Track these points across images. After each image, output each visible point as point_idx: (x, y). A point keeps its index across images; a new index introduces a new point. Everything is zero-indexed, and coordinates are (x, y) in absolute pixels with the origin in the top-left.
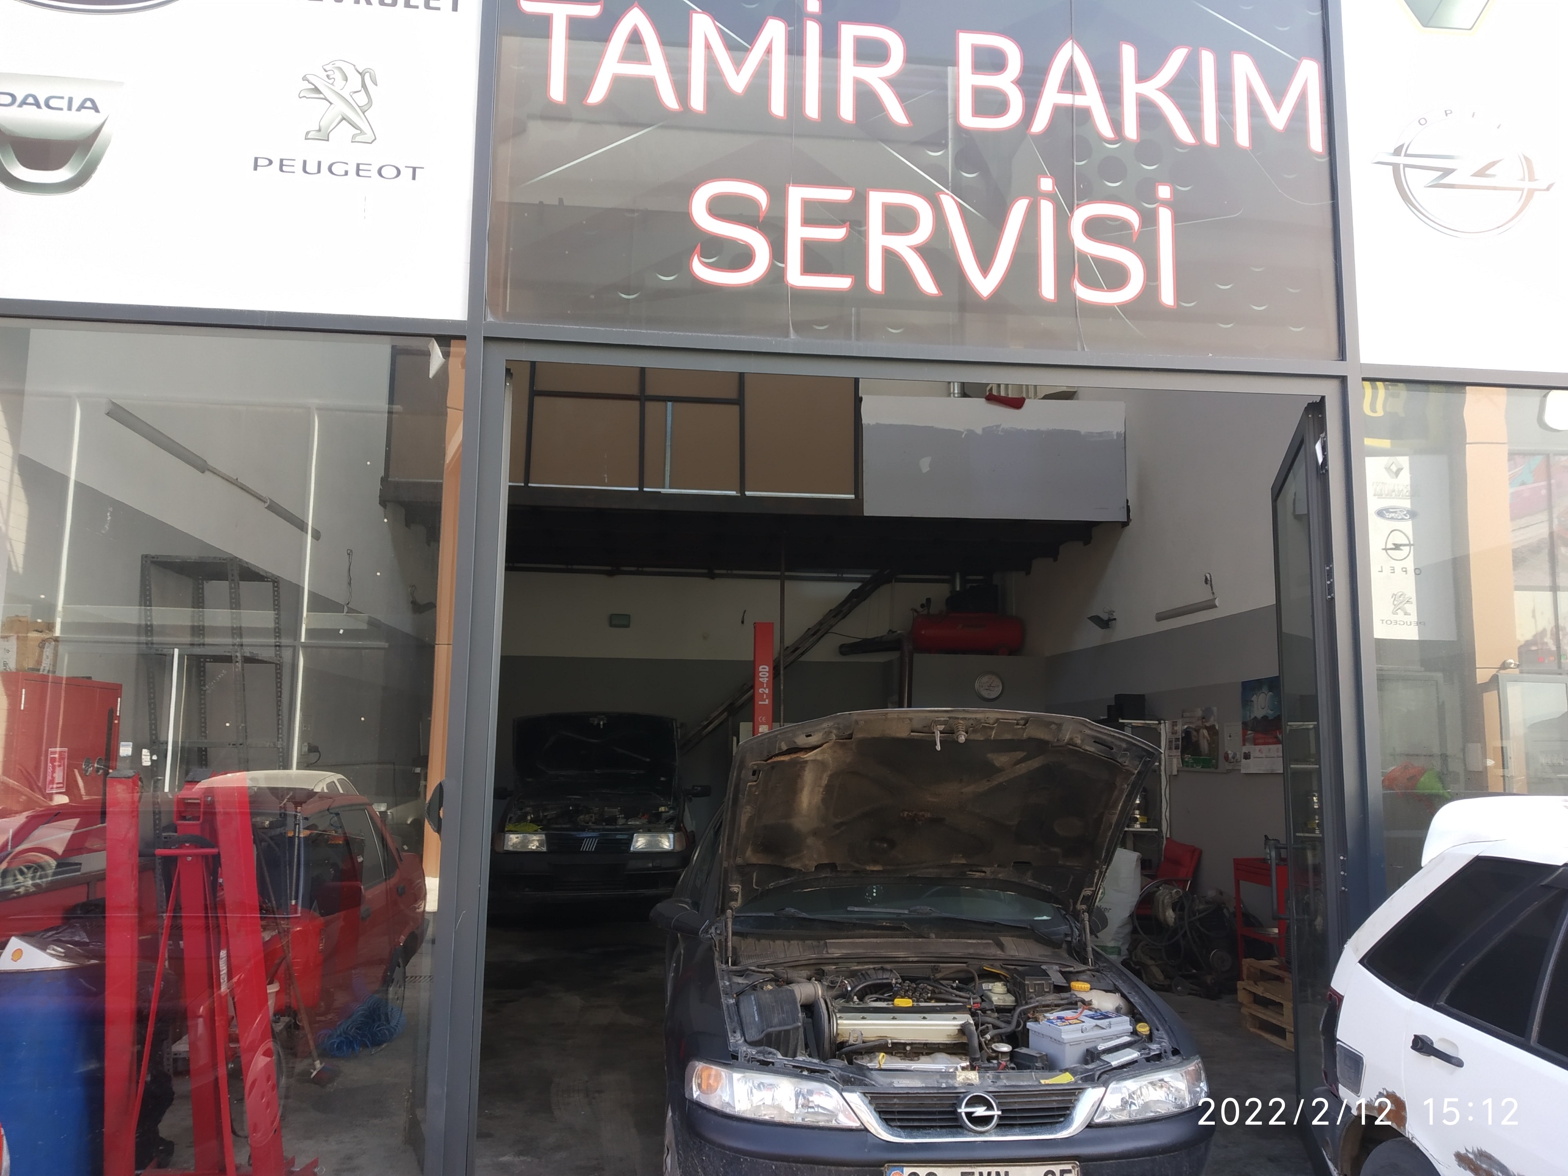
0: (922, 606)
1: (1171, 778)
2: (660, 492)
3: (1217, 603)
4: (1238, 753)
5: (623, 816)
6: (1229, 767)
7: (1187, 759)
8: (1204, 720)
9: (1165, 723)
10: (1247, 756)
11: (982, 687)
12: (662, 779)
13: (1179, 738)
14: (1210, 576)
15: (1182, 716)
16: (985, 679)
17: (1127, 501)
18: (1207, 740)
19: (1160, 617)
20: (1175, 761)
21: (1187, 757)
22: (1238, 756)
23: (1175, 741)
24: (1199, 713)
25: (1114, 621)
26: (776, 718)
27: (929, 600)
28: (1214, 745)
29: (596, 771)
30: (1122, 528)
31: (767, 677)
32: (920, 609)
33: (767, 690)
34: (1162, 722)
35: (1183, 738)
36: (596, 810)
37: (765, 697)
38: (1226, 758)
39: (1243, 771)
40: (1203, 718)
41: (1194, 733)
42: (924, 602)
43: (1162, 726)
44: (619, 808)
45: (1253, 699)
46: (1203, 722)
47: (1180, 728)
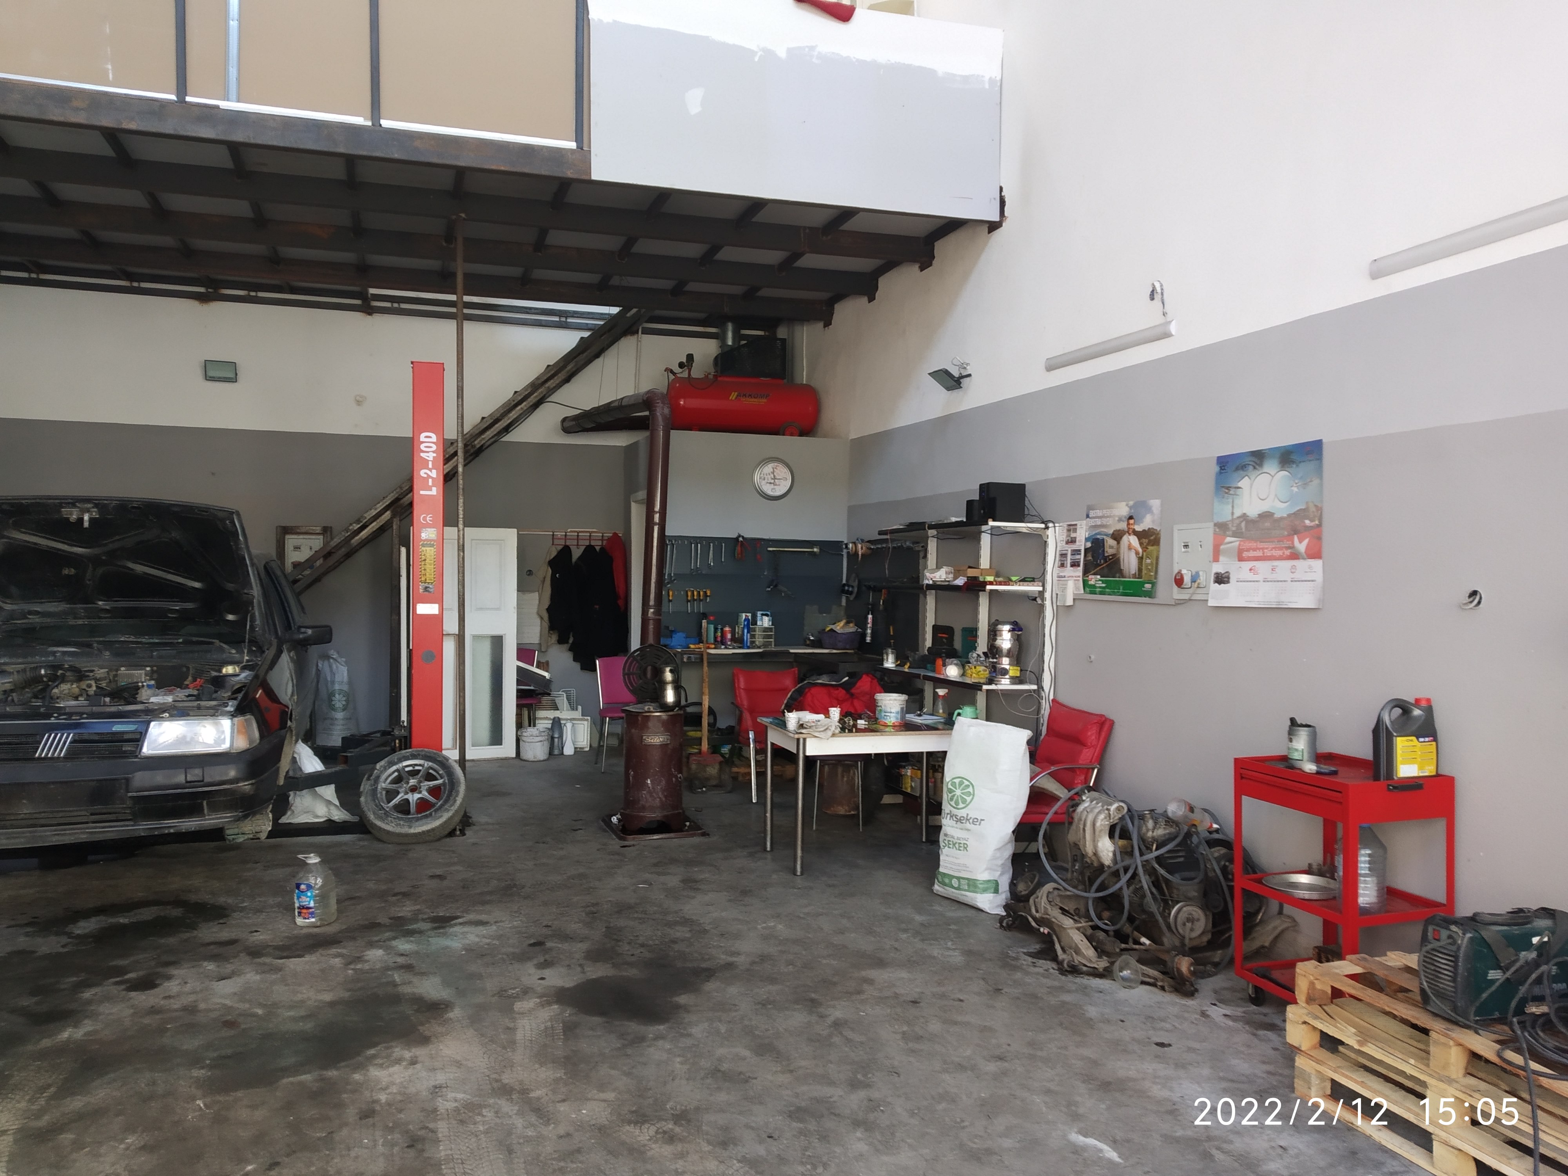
0: (681, 365)
1: (1062, 610)
2: (217, 107)
3: (1173, 328)
4: (1201, 573)
5: (153, 682)
6: (1177, 594)
7: (1092, 582)
8: (1132, 521)
9: (1055, 527)
10: (1221, 579)
11: (764, 479)
12: (230, 617)
13: (1080, 550)
14: (1161, 286)
15: (1088, 516)
16: (768, 468)
17: (1001, 189)
18: (1137, 553)
19: (1051, 366)
20: (1071, 585)
21: (1094, 579)
22: (1202, 579)
23: (1072, 555)
24: (1123, 510)
25: (968, 379)
26: (449, 520)
27: (690, 357)
28: (1148, 561)
29: (100, 603)
30: (989, 232)
31: (433, 452)
32: (677, 369)
33: (434, 471)
34: (1051, 525)
35: (1086, 550)
36: (101, 672)
37: (430, 483)
38: (1179, 581)
39: (1211, 603)
40: (1131, 518)
41: (1110, 542)
42: (684, 360)
43: (1050, 532)
44: (148, 669)
45: (1240, 484)
46: (1128, 524)
47: (1082, 535)
